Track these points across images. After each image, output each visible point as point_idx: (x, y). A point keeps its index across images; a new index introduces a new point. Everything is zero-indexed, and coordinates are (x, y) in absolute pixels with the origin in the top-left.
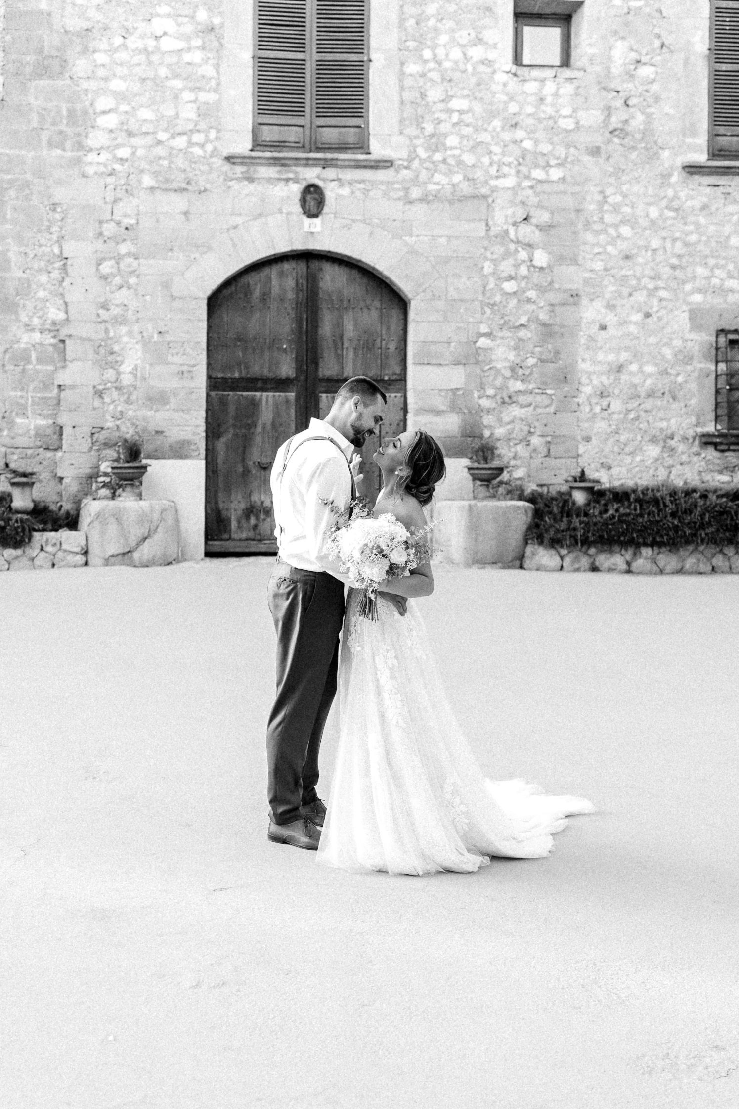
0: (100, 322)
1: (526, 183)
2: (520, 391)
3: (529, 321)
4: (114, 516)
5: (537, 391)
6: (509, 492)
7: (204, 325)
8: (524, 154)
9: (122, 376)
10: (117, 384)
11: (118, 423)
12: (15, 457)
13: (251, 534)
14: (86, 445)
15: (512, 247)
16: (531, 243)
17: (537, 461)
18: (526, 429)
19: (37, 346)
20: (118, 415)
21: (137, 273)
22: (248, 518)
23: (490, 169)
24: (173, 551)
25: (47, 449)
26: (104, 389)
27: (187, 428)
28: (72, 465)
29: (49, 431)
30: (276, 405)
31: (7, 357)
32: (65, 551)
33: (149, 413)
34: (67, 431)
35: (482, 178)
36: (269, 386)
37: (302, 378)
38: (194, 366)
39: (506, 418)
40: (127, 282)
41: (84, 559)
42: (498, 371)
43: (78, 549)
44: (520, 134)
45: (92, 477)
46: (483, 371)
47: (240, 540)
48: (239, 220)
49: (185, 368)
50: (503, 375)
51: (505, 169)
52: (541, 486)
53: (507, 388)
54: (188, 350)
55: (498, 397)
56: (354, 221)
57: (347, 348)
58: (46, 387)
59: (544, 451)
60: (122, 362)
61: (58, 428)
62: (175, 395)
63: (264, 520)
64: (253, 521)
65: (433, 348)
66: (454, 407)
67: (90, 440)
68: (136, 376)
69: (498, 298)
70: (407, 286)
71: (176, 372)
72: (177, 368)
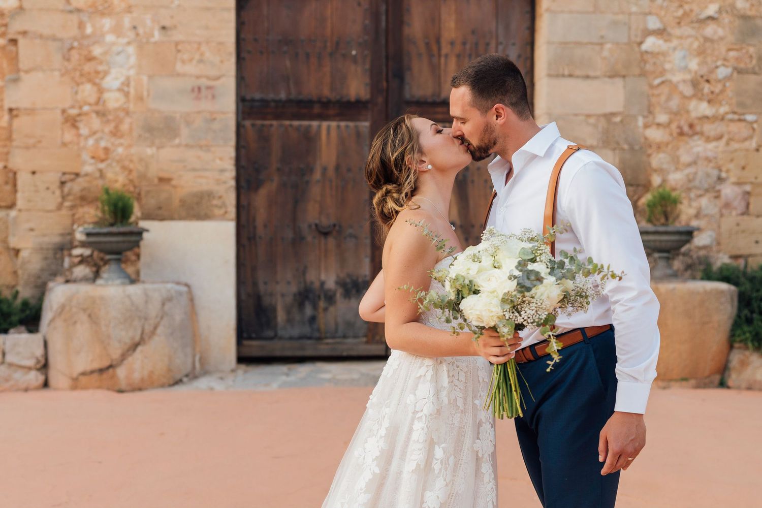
0: (71, 12)
2: (707, 117)
3: (720, 11)
4: (84, 310)
5: (730, 116)
6: (689, 267)
7: (232, 16)
9: (106, 95)
10: (99, 108)
13: (307, 330)
14: (53, 200)
17: (729, 221)
18: (715, 173)
20: (102, 155)
22: (301, 305)
24: (182, 362)
26: (79, 115)
27: (206, 174)
28: (32, 230)
30: (342, 141)
32: (11, 365)
33: (150, 151)
34: (23, 179)
36: (331, 112)
37: (380, 100)
38: (217, 78)
39: (685, 158)
41: (41, 378)
42: (674, 87)
43: (31, 363)
45: (63, 248)
46: (652, 87)
47: (291, 338)
49: (204, 82)
50: (681, 93)
52: (736, 257)
53: (688, 112)
54: (208, 55)
55: (674, 126)
57: (446, 56)
59: (739, 205)
60: (106, 73)
61: (11, 175)
62: (188, 123)
63: (326, 309)
64: (309, 311)
65: (578, 51)
66: (608, 141)
67: (58, 192)
68: (127, 94)
71: (190, 89)
72: (190, 83)
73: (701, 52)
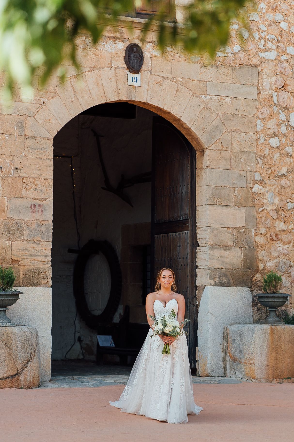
1: (283, 58)
2: (283, 230)
3: (288, 172)
8: (282, 32)
15: (276, 109)
16: (288, 106)
23: (259, 43)
27: (38, 258)
35: (254, 51)
38: (44, 200)
39: (274, 254)
42: (268, 213)
44: (278, 17)
46: (257, 213)
49: (37, 202)
50: (271, 216)
51: (269, 45)
53: (275, 227)
54: (39, 186)
55: (268, 235)
56: (165, 78)
62: (28, 227)
65: (223, 191)
66: (238, 244)
69: (267, 151)
70: (203, 138)
71: (29, 206)
72: (29, 202)
73: (280, 194)
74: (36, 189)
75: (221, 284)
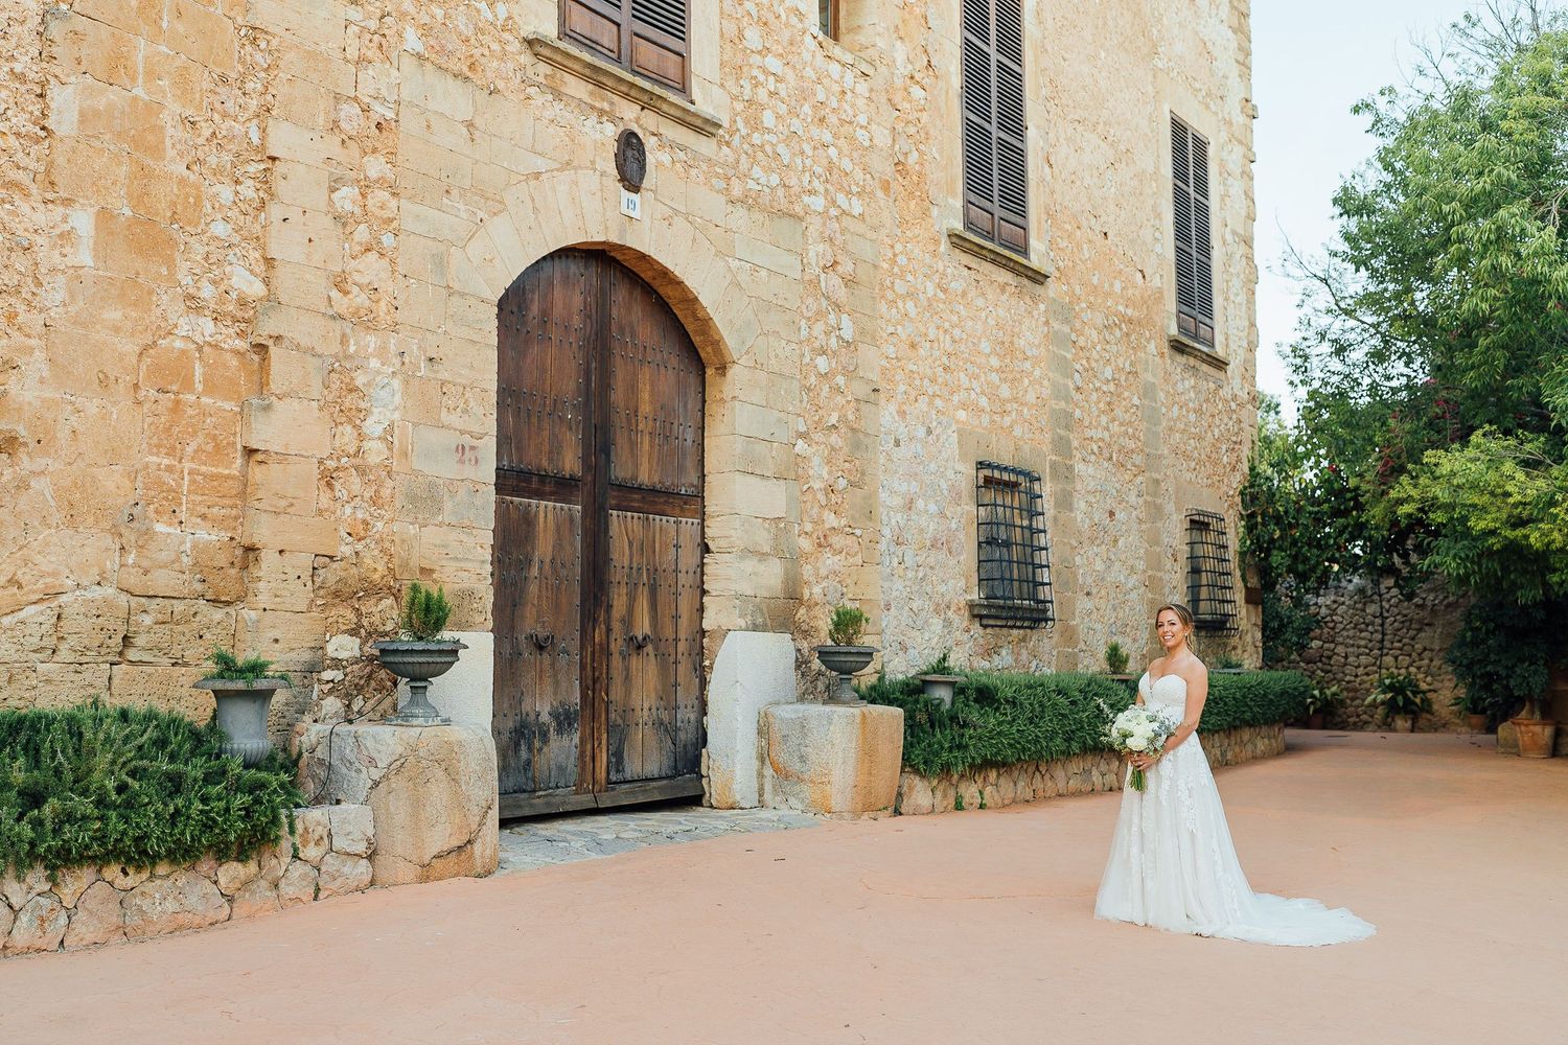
0: (333, 318)
1: (833, 212)
2: (834, 529)
3: (839, 420)
5: (847, 530)
8: (831, 165)
9: (367, 445)
10: (358, 461)
11: (359, 547)
12: (148, 620)
14: (301, 596)
15: (824, 303)
16: (838, 302)
18: (839, 587)
19: (206, 349)
20: (359, 531)
21: (395, 224)
23: (803, 178)
25: (215, 601)
26: (337, 470)
27: (468, 565)
28: (277, 640)
29: (222, 560)
30: (557, 528)
31: (144, 367)
33: (412, 530)
34: (269, 558)
35: (796, 189)
36: (546, 488)
37: (590, 478)
38: (480, 437)
39: (823, 572)
40: (380, 242)
41: (371, 871)
42: (814, 495)
43: (361, 848)
45: (313, 669)
46: (801, 493)
48: (541, 164)
49: (467, 440)
50: (818, 502)
51: (816, 184)
53: (823, 522)
54: (472, 404)
55: (815, 536)
56: (676, 212)
57: (642, 432)
58: (219, 451)
60: (368, 413)
61: (239, 552)
62: (451, 493)
63: (540, 751)
65: (757, 448)
66: (778, 552)
67: (309, 584)
68: (390, 446)
69: (813, 379)
70: (730, 340)
71: (454, 447)
72: (454, 439)
73: (829, 461)
74: (465, 411)
75: (755, 628)
